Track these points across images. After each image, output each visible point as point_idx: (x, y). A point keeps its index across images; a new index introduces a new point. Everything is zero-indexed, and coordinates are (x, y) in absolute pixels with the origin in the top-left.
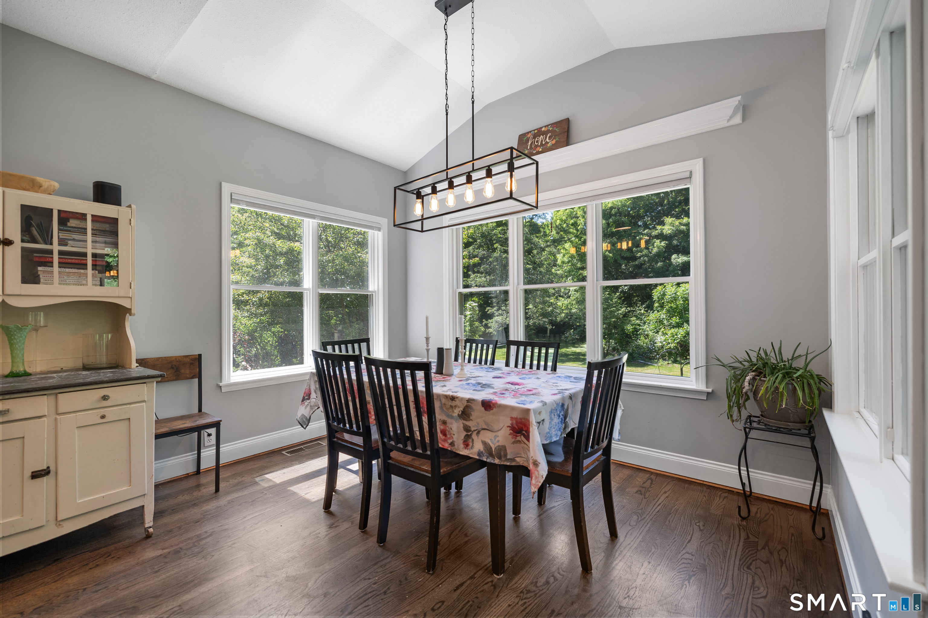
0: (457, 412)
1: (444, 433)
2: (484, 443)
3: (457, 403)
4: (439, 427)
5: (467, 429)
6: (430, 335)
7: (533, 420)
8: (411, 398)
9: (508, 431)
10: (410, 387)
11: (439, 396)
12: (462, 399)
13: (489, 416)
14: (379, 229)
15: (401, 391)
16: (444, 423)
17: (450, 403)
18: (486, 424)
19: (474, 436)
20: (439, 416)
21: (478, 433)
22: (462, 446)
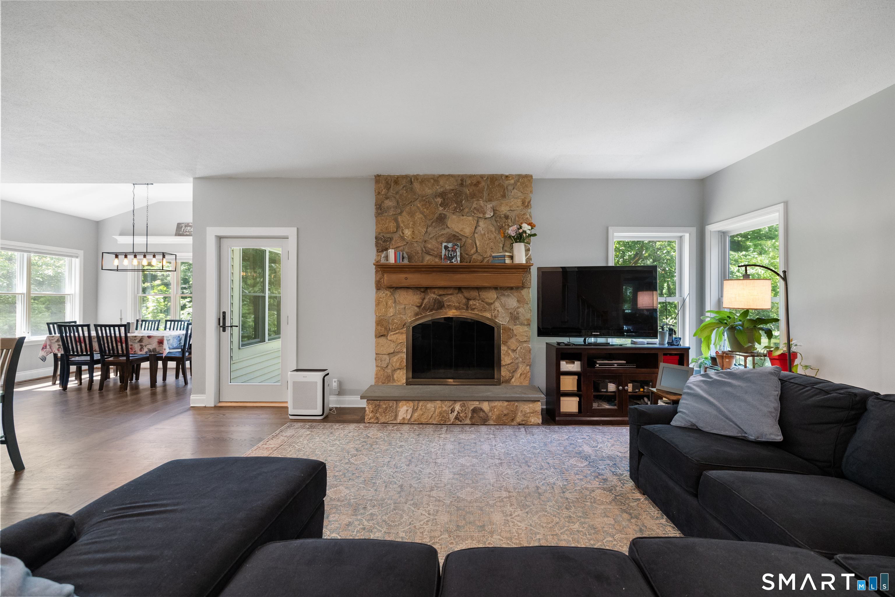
0: (137, 341)
1: (131, 349)
2: (148, 349)
3: (137, 338)
4: (130, 347)
5: (141, 345)
6: (122, 317)
7: (165, 339)
8: (114, 339)
9: (157, 343)
10: (113, 335)
11: (129, 336)
12: (139, 336)
13: (150, 340)
14: (77, 257)
15: (109, 338)
16: (132, 345)
17: (135, 338)
18: (148, 342)
19: (144, 347)
20: (130, 343)
21: (146, 346)
22: (139, 351)
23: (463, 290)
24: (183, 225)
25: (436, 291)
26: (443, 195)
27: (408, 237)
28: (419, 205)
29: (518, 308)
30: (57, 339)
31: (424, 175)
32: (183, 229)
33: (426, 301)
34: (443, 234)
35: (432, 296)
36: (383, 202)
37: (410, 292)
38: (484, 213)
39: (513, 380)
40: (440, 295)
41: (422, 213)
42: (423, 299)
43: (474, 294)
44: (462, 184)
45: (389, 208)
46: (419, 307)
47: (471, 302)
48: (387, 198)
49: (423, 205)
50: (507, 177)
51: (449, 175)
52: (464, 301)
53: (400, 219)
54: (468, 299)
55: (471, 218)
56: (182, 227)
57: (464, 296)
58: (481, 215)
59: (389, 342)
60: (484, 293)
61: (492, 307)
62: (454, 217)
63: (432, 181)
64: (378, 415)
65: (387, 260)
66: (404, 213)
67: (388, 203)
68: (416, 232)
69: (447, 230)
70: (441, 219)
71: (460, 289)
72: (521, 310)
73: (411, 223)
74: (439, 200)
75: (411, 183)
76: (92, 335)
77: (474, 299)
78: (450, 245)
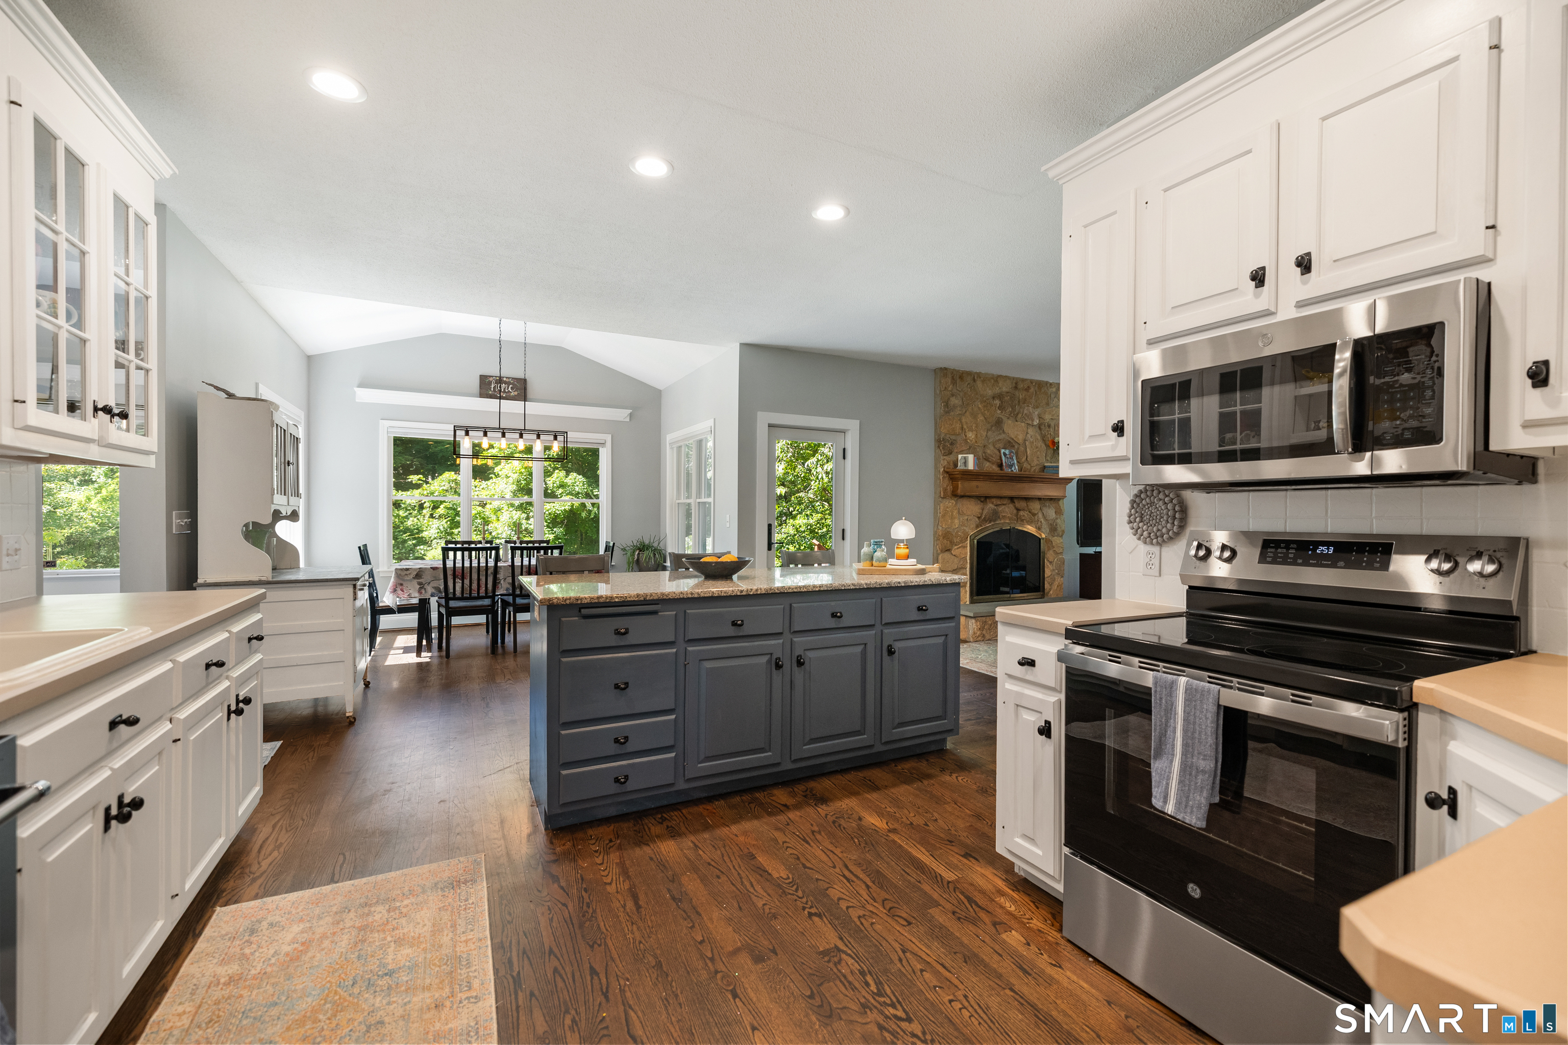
23: (1015, 501)
24: (491, 379)
25: (994, 500)
26: (1000, 396)
27: (971, 441)
28: (980, 406)
29: (1057, 519)
30: (415, 573)
31: (986, 374)
32: (492, 386)
33: (985, 512)
34: (1000, 440)
35: (990, 506)
36: (949, 399)
37: (973, 501)
38: (1033, 420)
39: (1051, 592)
40: (996, 506)
41: (983, 415)
42: (983, 510)
43: (1022, 504)
44: (1016, 388)
45: (955, 407)
46: (979, 518)
47: (1021, 513)
48: (953, 395)
49: (984, 406)
50: (1051, 384)
51: (1006, 376)
52: (1015, 511)
53: (963, 420)
54: (1018, 510)
55: (1023, 424)
56: (490, 383)
57: (1015, 506)
58: (1030, 422)
59: (953, 557)
60: (1031, 504)
61: (1036, 517)
62: (1010, 422)
63: (992, 381)
64: (984, 632)
65: (965, 466)
66: (968, 413)
67: (954, 401)
68: (979, 436)
69: (1003, 436)
70: (999, 423)
71: (1012, 499)
72: (1058, 521)
73: (974, 425)
74: (997, 402)
75: (974, 380)
76: (473, 565)
77: (1024, 510)
78: (1007, 452)
